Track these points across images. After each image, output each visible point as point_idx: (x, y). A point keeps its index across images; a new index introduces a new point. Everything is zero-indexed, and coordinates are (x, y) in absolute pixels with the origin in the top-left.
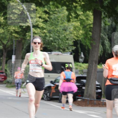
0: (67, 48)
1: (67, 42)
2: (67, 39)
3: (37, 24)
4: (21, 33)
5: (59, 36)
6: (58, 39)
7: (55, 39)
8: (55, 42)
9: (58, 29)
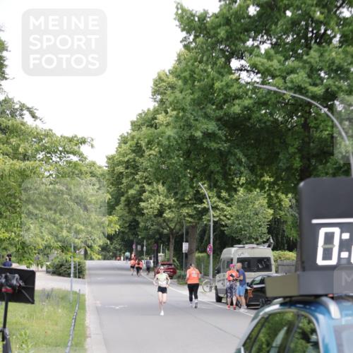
0: (261, 236)
1: (260, 229)
2: (260, 226)
3: (215, 204)
4: (196, 216)
5: (249, 223)
6: (248, 226)
7: (244, 226)
8: (245, 231)
9: (248, 213)
